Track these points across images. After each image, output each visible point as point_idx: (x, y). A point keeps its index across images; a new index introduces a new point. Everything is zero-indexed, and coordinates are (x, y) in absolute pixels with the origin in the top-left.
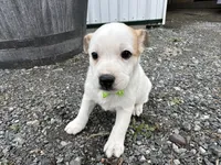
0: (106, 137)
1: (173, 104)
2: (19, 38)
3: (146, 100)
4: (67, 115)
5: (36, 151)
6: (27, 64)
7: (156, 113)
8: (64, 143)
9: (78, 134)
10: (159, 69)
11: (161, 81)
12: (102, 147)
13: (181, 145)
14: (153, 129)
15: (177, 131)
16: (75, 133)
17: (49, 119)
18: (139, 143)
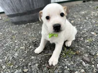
1: (88, 41)
3: (74, 39)
7: (78, 45)
8: (33, 57)
9: (40, 53)
10: (85, 23)
11: (85, 29)
15: (87, 55)
16: (38, 53)
17: (29, 46)
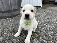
0: (25, 38)
1: (43, 28)
2: (3, 10)
3: (36, 28)
4: (15, 32)
5: (6, 42)
6: (5, 18)
7: (39, 31)
8: (14, 40)
9: (18, 37)
10: (40, 19)
12: (24, 41)
13: (46, 40)
14: (38, 36)
15: (44, 36)
16: (17, 37)
17: (10, 33)
18: (34, 40)
